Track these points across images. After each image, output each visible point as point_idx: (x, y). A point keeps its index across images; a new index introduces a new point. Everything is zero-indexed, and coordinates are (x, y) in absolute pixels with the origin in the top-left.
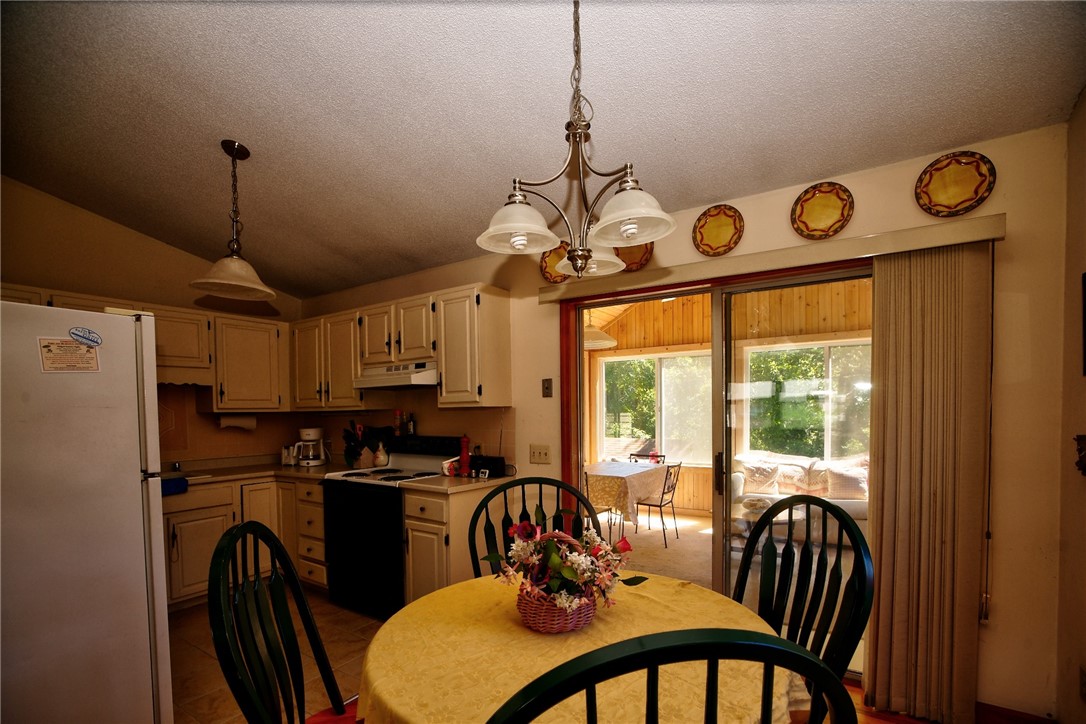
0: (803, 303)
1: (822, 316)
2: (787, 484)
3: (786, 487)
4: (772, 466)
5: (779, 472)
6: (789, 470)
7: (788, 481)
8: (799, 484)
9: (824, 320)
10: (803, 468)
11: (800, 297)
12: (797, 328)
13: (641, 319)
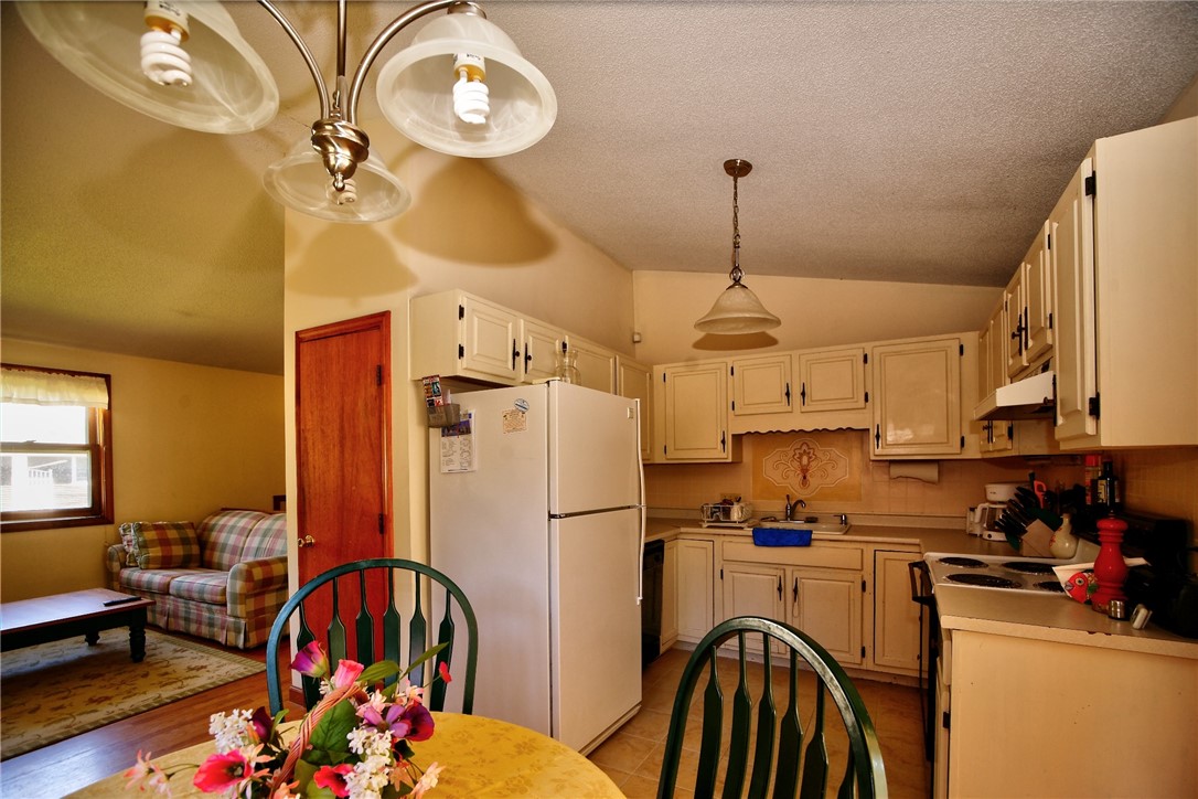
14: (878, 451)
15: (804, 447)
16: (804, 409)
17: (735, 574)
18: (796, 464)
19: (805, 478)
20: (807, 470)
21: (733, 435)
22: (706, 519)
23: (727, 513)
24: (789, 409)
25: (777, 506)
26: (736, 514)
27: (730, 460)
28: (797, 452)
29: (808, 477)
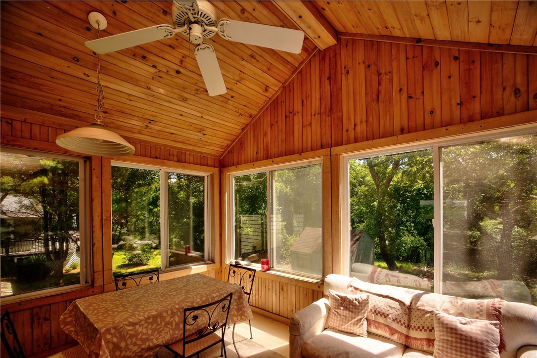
0: (405, 96)
1: (428, 108)
2: (379, 323)
3: (376, 328)
4: (362, 296)
5: (370, 306)
6: (381, 304)
7: (381, 320)
8: (395, 326)
9: (432, 112)
10: (401, 303)
11: (401, 90)
12: (397, 126)
13: (254, 136)
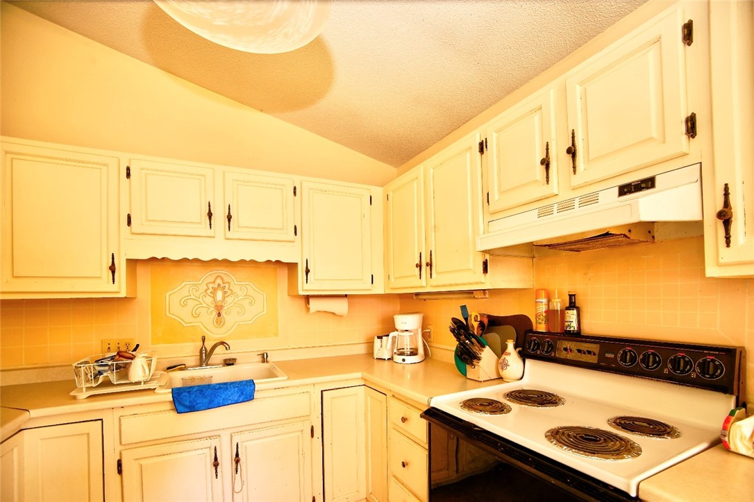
14: (306, 286)
15: (219, 281)
16: (229, 235)
17: (143, 462)
18: (209, 300)
19: (219, 315)
20: (222, 307)
21: (127, 260)
22: (84, 385)
23: (123, 370)
24: (210, 232)
25: (187, 351)
26: (138, 370)
27: (123, 295)
28: (211, 286)
29: (223, 313)
